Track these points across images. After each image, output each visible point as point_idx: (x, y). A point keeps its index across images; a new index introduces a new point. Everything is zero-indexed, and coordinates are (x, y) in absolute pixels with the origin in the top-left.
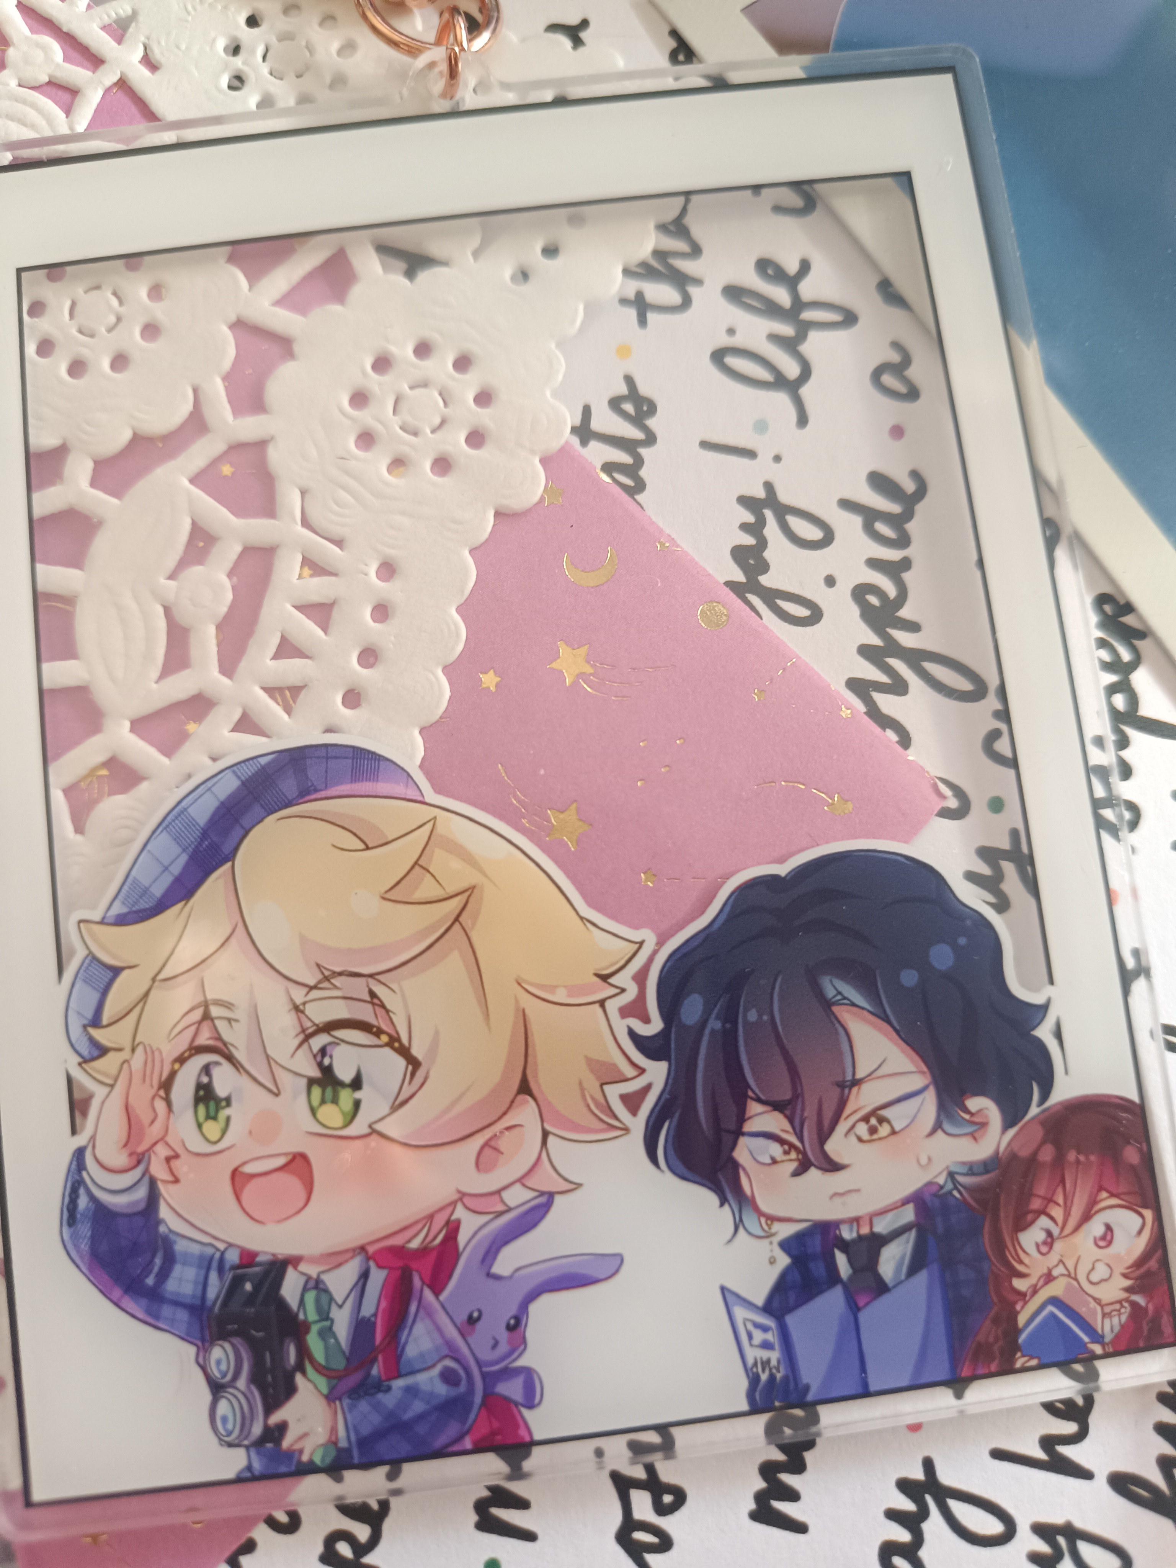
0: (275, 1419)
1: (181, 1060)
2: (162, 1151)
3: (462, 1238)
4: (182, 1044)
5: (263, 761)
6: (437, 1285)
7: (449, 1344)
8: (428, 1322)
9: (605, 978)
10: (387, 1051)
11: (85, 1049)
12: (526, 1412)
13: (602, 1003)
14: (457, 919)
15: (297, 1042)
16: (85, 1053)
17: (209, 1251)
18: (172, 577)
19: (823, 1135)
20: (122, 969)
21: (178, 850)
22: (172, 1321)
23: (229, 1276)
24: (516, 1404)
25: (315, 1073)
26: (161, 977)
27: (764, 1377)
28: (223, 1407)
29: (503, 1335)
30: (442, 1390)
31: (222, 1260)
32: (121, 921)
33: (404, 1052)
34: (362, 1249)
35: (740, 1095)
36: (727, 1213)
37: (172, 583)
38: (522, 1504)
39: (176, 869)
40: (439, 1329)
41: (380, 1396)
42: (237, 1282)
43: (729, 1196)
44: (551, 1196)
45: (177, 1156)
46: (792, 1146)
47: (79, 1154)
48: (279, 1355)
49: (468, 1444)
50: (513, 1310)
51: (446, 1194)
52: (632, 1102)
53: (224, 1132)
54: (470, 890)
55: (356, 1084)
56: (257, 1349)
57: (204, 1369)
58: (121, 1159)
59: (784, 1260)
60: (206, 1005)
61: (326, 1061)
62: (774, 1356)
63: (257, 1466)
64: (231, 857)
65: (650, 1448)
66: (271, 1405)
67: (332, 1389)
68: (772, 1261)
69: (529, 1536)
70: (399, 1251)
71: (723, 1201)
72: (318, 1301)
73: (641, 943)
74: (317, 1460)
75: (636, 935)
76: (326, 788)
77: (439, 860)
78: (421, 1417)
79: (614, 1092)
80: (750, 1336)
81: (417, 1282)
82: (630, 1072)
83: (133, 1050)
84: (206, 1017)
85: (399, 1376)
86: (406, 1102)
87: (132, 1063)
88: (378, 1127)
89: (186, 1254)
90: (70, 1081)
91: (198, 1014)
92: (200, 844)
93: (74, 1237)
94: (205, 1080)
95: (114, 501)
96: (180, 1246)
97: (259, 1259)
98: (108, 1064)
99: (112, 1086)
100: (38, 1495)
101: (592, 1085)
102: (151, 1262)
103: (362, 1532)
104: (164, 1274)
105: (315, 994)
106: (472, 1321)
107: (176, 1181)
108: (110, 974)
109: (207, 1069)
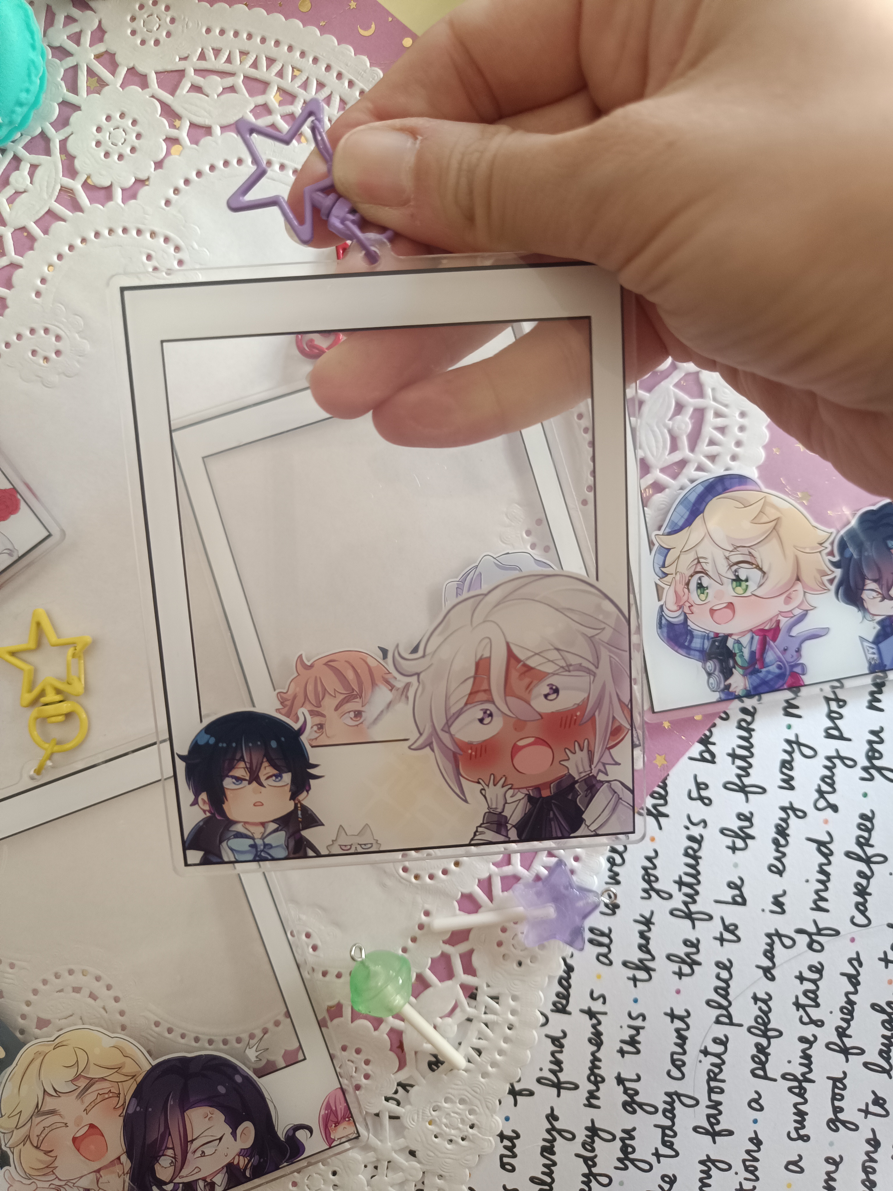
0: (727, 682)
1: (692, 576)
2: (687, 604)
3: (781, 625)
4: (691, 571)
5: (711, 480)
6: (774, 639)
7: (779, 658)
8: (772, 651)
9: (821, 544)
10: (755, 570)
11: (660, 574)
12: (802, 676)
13: (820, 552)
14: (774, 528)
15: (727, 568)
16: (661, 576)
17: (705, 633)
18: (670, 419)
19: (889, 590)
20: (670, 549)
21: (685, 510)
22: (694, 655)
23: (711, 641)
24: (799, 674)
25: (734, 578)
26: (683, 550)
27: (873, 663)
28: (711, 680)
29: (795, 654)
30: (777, 671)
31: (708, 636)
32: (669, 534)
33: (761, 569)
34: (751, 630)
35: (863, 578)
36: (860, 615)
37: (670, 423)
38: (797, 707)
39: (686, 516)
40: (775, 653)
41: (759, 674)
42: (714, 642)
43: (861, 609)
44: (807, 611)
45: (692, 606)
46: (880, 593)
47: (662, 607)
48: (728, 663)
49: (785, 687)
50: (797, 646)
51: (776, 612)
52: (831, 581)
53: (706, 597)
54: (778, 519)
55: (747, 580)
56: (721, 662)
57: (705, 669)
58: (675, 608)
59: (878, 628)
60: (698, 558)
61: (737, 574)
62: (876, 656)
63: (723, 696)
64: (703, 512)
65: (837, 687)
66: (726, 679)
67: (744, 672)
68: (874, 628)
69: (799, 717)
70: (762, 630)
71: (859, 610)
72: (738, 646)
73: (831, 533)
74: (741, 694)
75: (830, 530)
76: (731, 488)
77: (769, 510)
78: (771, 680)
79: (825, 579)
80: (868, 651)
81: (768, 639)
82: (830, 572)
83: (676, 574)
84: (699, 562)
85: (764, 667)
86: (761, 585)
87: (676, 578)
88: (754, 593)
89: (697, 635)
90: (656, 585)
91: (696, 561)
92: (692, 508)
93: (662, 632)
94: (699, 582)
95: (647, 394)
96: (695, 633)
97: (719, 635)
98: (668, 579)
99: (670, 586)
100: (655, 711)
101: (818, 576)
102: (687, 638)
103: (749, 718)
104: (691, 641)
105: (733, 553)
106: (785, 650)
107: (693, 613)
108: (667, 551)
109: (700, 579)
